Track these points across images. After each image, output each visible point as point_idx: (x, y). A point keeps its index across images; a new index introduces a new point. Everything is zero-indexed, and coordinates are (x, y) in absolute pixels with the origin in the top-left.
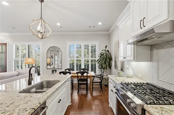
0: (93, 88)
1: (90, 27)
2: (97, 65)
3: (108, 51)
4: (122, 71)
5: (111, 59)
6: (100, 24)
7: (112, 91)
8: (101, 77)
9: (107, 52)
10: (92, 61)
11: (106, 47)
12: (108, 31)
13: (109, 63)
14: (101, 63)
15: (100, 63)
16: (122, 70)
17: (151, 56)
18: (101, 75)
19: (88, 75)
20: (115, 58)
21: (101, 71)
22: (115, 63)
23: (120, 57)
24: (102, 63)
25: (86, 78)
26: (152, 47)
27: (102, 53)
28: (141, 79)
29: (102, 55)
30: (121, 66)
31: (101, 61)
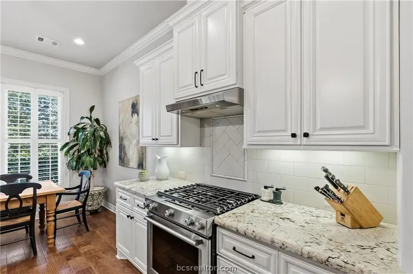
0: (55, 229)
1: (40, 39)
2: (62, 160)
3: (97, 121)
4: (143, 168)
5: (106, 142)
6: (79, 42)
7: (131, 218)
8: (82, 192)
9: (95, 124)
10: (41, 147)
11: (92, 109)
12: (99, 67)
13: (101, 151)
14: (76, 153)
15: (71, 152)
16: (141, 165)
17: (202, 136)
18: (80, 187)
19: (39, 192)
20: (121, 139)
21: (81, 175)
22: (120, 152)
23: (143, 137)
24: (79, 151)
25: (31, 204)
26: (203, 121)
27: (80, 126)
28: (184, 179)
29: (79, 130)
30: (140, 158)
31: (75, 149)
